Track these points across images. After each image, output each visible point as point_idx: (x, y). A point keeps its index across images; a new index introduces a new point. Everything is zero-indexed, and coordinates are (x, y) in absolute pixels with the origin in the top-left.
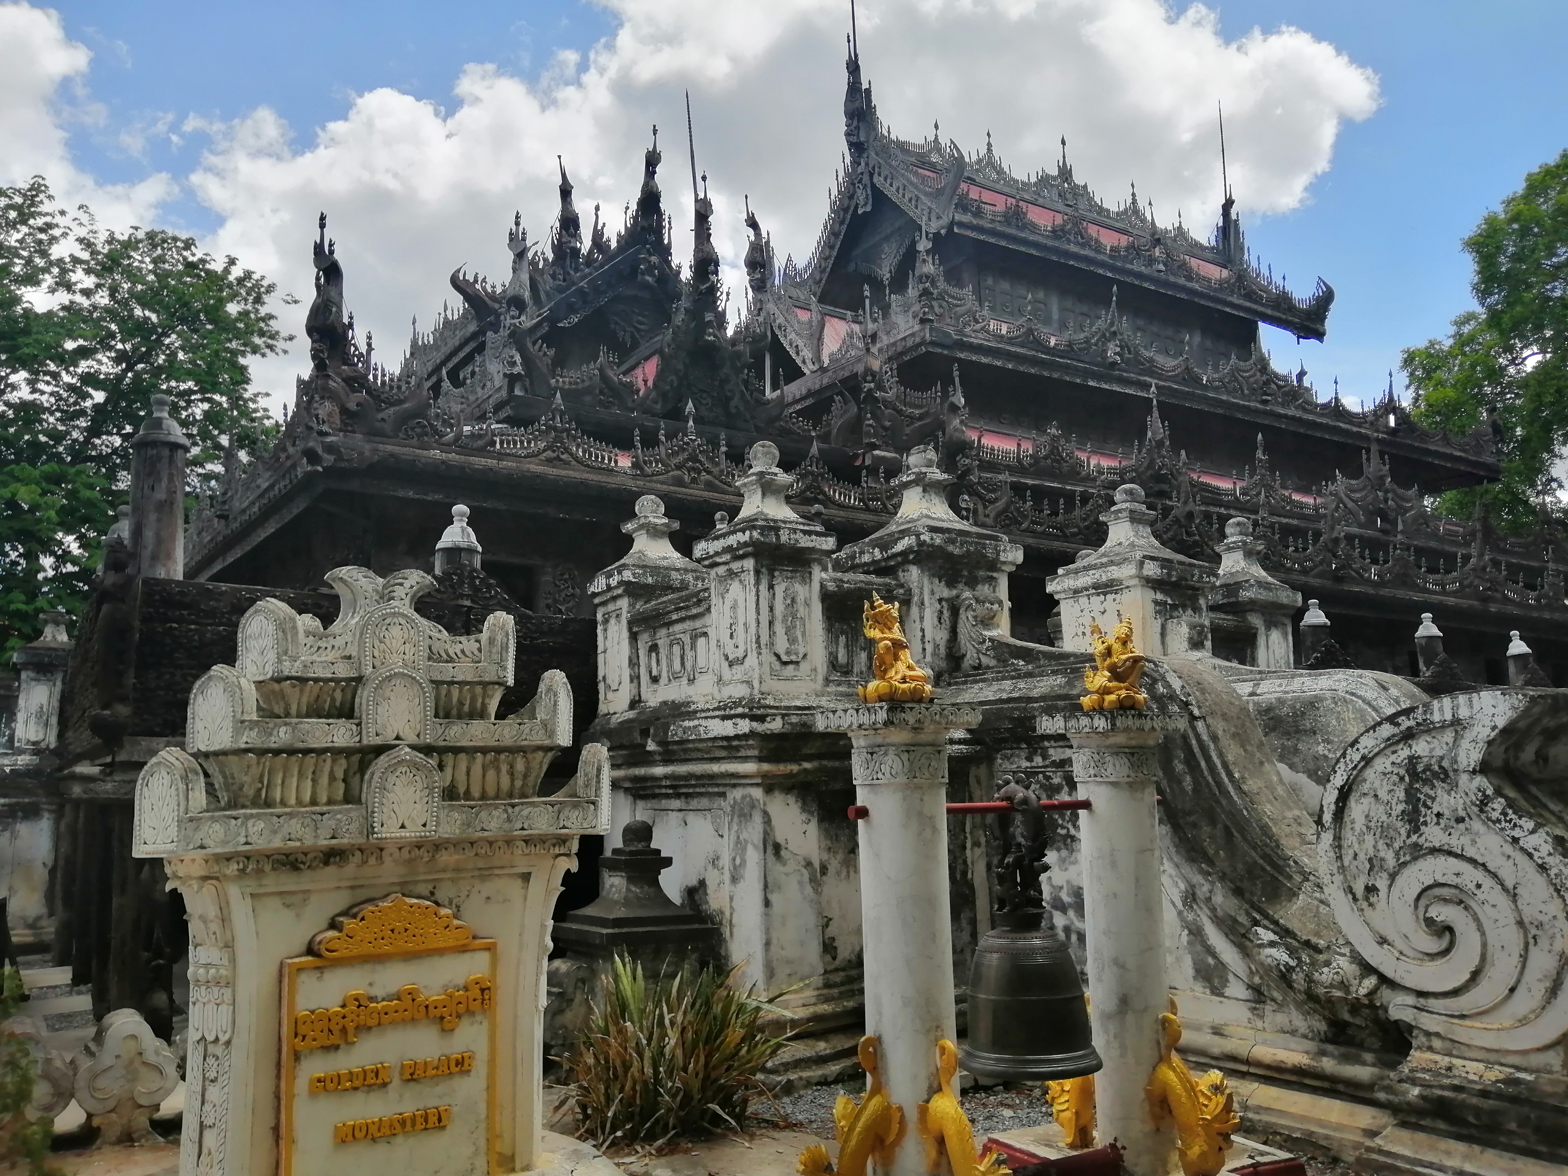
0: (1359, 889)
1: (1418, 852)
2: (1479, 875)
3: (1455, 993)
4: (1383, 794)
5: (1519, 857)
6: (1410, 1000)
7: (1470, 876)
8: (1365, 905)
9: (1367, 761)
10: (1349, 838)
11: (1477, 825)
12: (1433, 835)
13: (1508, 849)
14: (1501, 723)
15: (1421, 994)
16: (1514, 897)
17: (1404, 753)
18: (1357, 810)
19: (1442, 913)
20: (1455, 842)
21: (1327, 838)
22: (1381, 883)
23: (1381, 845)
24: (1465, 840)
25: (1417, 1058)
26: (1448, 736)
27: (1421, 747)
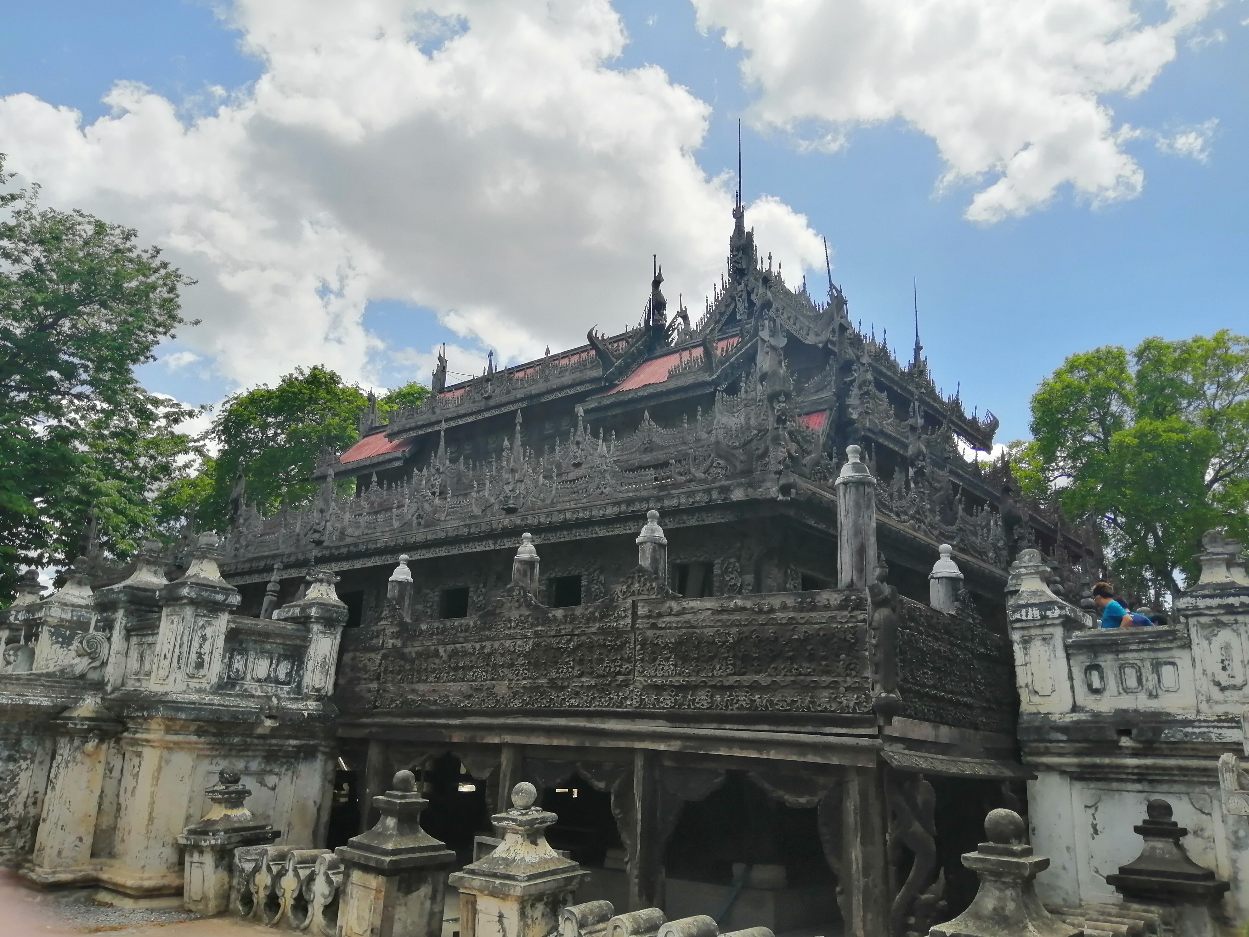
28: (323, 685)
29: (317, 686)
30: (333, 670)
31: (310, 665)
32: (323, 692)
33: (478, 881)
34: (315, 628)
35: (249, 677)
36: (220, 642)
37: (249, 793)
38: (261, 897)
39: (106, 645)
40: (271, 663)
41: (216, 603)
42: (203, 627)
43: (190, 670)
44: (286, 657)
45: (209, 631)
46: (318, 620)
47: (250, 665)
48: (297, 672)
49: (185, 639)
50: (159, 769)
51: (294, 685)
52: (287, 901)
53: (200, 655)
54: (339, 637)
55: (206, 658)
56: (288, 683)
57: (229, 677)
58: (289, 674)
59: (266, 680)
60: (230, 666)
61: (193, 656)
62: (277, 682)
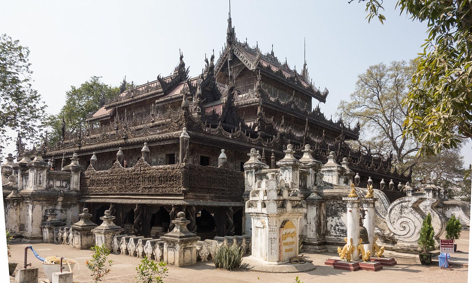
0: (392, 222)
1: (401, 217)
2: (410, 220)
3: (405, 235)
4: (397, 210)
5: (416, 218)
6: (398, 236)
7: (409, 220)
8: (392, 224)
9: (395, 205)
10: (391, 215)
11: (410, 214)
12: (404, 215)
13: (414, 217)
14: (415, 201)
15: (399, 235)
16: (414, 223)
17: (401, 204)
18: (393, 212)
19: (404, 225)
20: (407, 216)
21: (388, 215)
22: (395, 221)
23: (396, 216)
24: (408, 216)
25: (398, 243)
26: (407, 203)
27: (403, 204)
28: (76, 187)
29: (75, 188)
30: (79, 183)
31: (72, 182)
32: (77, 189)
33: (96, 231)
34: (72, 173)
35: (55, 186)
36: (45, 177)
37: (57, 215)
38: (59, 238)
39: (17, 178)
40: (61, 182)
41: (42, 167)
42: (40, 173)
43: (38, 185)
44: (65, 181)
45: (42, 175)
46: (73, 171)
47: (54, 183)
48: (69, 184)
49: (35, 177)
50: (33, 209)
51: (68, 188)
52: (65, 239)
53: (40, 181)
54: (80, 174)
55: (42, 181)
56: (66, 187)
57: (49, 186)
58: (66, 185)
59: (60, 187)
60: (49, 183)
61: (38, 181)
62: (63, 187)
